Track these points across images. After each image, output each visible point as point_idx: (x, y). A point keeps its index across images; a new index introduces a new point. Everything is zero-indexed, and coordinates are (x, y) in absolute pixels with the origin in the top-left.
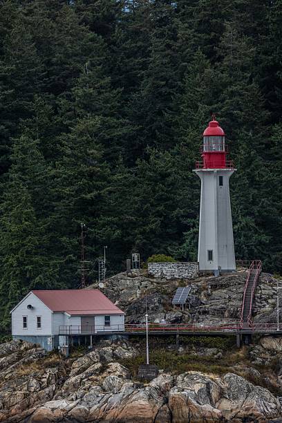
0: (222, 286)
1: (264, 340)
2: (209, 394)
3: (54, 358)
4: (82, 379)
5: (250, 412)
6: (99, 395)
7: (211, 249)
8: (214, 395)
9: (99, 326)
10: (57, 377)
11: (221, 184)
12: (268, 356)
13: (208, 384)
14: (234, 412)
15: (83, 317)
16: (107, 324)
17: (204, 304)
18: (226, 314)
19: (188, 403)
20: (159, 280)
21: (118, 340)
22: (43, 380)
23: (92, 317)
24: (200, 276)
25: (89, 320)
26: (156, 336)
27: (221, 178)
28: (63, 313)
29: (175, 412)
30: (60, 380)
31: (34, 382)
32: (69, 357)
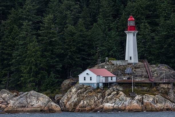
0: (137, 68)
1: (161, 85)
2: (154, 102)
3: (99, 90)
4: (112, 97)
5: (168, 107)
6: (120, 102)
7: (130, 56)
8: (156, 102)
9: (110, 80)
10: (102, 96)
11: (134, 36)
12: (163, 90)
13: (154, 98)
14: (162, 107)
15: (106, 77)
16: (112, 79)
17: (135, 73)
18: (143, 77)
19: (151, 105)
20: (116, 66)
21: (116, 84)
22: (98, 97)
23: (108, 77)
24: (128, 65)
25: (107, 78)
26: (128, 83)
27: (134, 34)
28: (99, 76)
29: (147, 107)
30: (103, 97)
31: (96, 98)
32: (103, 90)
